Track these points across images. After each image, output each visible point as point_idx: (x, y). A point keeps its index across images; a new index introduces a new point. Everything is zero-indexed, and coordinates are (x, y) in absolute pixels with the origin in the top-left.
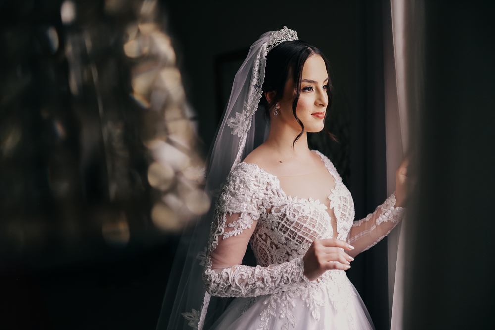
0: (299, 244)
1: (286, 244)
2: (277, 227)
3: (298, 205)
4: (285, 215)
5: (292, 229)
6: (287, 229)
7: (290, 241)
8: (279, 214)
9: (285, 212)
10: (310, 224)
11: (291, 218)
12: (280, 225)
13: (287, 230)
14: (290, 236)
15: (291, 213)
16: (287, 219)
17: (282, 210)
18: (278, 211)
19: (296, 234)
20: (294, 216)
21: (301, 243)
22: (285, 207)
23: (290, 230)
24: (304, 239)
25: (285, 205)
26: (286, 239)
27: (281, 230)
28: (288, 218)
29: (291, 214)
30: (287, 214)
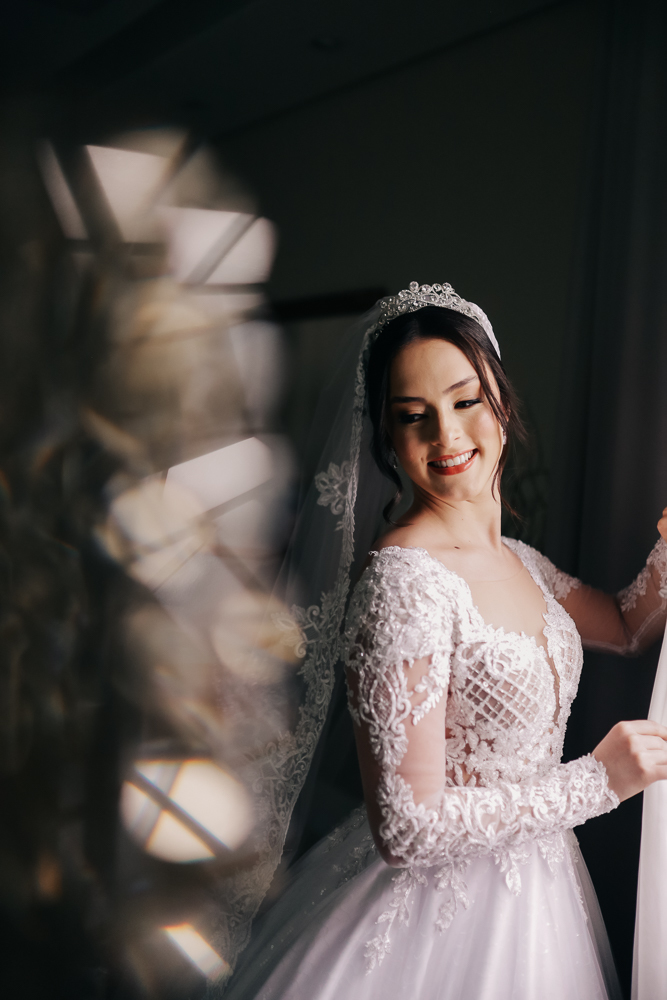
0: (503, 729)
1: (472, 728)
2: (462, 691)
3: (507, 646)
4: (482, 665)
5: (496, 697)
6: (484, 694)
7: (487, 721)
8: (471, 662)
9: (483, 658)
10: (530, 687)
11: (495, 672)
12: (471, 686)
13: (484, 698)
14: (488, 710)
15: (496, 661)
16: (487, 673)
17: (478, 653)
18: (469, 653)
19: (502, 706)
20: (501, 668)
21: (507, 726)
22: (483, 647)
23: (492, 698)
24: (515, 717)
25: (483, 643)
26: (479, 717)
27: (470, 696)
28: (490, 671)
29: (495, 665)
30: (489, 664)
